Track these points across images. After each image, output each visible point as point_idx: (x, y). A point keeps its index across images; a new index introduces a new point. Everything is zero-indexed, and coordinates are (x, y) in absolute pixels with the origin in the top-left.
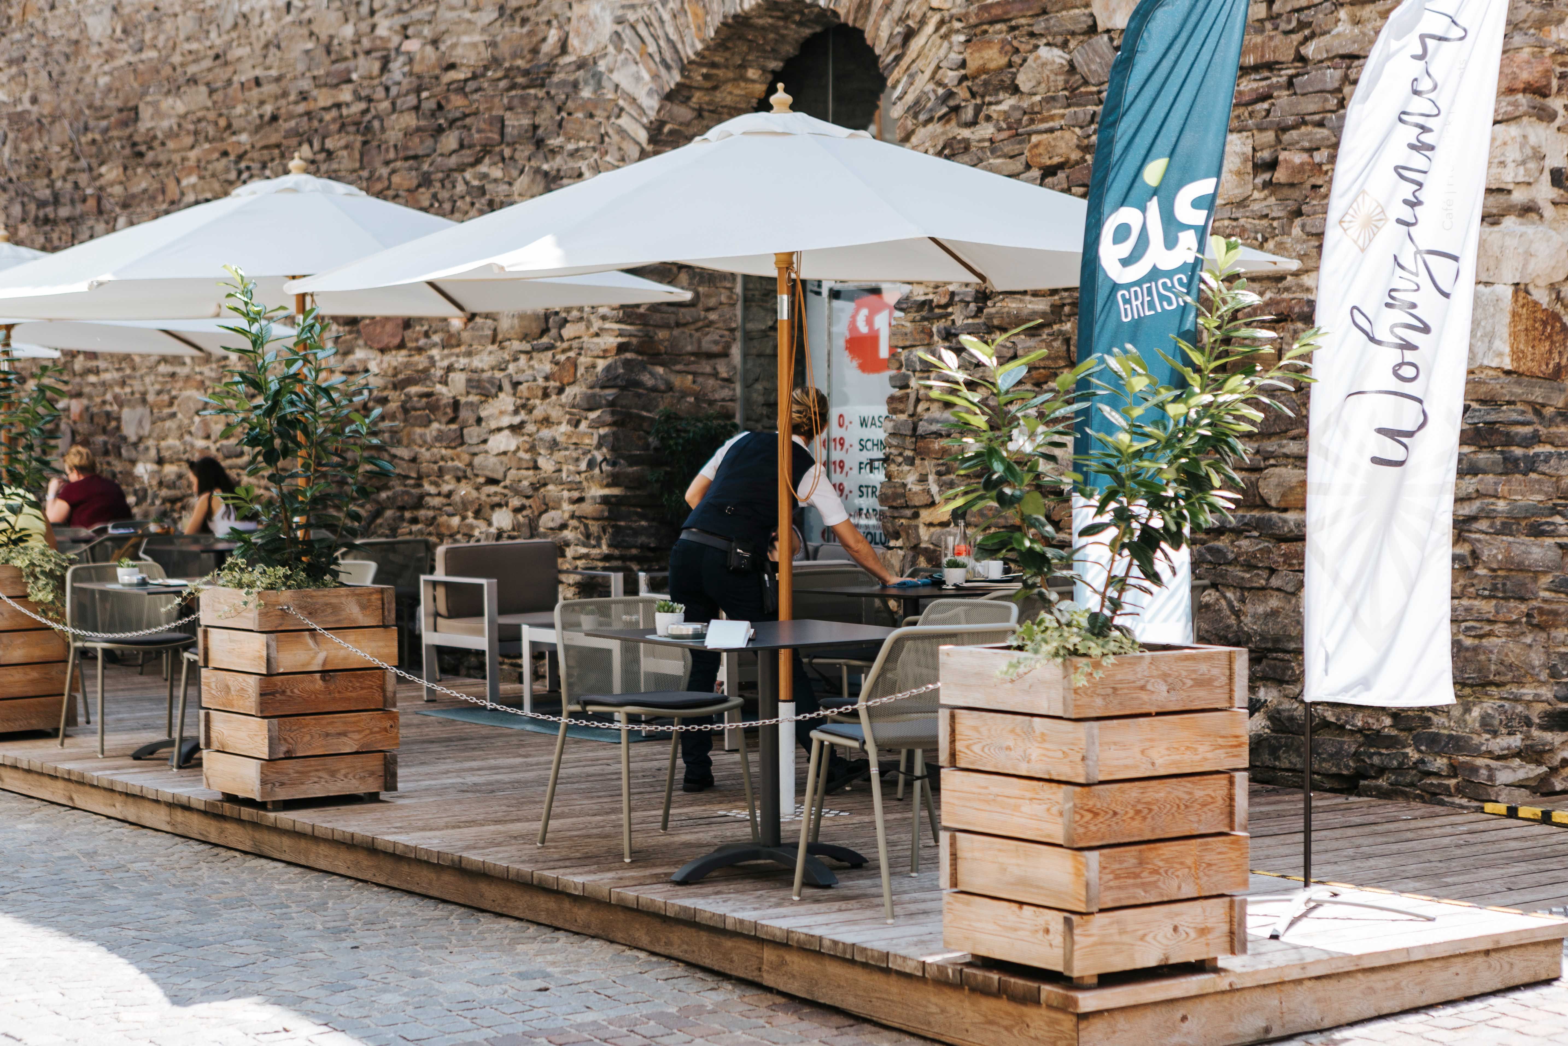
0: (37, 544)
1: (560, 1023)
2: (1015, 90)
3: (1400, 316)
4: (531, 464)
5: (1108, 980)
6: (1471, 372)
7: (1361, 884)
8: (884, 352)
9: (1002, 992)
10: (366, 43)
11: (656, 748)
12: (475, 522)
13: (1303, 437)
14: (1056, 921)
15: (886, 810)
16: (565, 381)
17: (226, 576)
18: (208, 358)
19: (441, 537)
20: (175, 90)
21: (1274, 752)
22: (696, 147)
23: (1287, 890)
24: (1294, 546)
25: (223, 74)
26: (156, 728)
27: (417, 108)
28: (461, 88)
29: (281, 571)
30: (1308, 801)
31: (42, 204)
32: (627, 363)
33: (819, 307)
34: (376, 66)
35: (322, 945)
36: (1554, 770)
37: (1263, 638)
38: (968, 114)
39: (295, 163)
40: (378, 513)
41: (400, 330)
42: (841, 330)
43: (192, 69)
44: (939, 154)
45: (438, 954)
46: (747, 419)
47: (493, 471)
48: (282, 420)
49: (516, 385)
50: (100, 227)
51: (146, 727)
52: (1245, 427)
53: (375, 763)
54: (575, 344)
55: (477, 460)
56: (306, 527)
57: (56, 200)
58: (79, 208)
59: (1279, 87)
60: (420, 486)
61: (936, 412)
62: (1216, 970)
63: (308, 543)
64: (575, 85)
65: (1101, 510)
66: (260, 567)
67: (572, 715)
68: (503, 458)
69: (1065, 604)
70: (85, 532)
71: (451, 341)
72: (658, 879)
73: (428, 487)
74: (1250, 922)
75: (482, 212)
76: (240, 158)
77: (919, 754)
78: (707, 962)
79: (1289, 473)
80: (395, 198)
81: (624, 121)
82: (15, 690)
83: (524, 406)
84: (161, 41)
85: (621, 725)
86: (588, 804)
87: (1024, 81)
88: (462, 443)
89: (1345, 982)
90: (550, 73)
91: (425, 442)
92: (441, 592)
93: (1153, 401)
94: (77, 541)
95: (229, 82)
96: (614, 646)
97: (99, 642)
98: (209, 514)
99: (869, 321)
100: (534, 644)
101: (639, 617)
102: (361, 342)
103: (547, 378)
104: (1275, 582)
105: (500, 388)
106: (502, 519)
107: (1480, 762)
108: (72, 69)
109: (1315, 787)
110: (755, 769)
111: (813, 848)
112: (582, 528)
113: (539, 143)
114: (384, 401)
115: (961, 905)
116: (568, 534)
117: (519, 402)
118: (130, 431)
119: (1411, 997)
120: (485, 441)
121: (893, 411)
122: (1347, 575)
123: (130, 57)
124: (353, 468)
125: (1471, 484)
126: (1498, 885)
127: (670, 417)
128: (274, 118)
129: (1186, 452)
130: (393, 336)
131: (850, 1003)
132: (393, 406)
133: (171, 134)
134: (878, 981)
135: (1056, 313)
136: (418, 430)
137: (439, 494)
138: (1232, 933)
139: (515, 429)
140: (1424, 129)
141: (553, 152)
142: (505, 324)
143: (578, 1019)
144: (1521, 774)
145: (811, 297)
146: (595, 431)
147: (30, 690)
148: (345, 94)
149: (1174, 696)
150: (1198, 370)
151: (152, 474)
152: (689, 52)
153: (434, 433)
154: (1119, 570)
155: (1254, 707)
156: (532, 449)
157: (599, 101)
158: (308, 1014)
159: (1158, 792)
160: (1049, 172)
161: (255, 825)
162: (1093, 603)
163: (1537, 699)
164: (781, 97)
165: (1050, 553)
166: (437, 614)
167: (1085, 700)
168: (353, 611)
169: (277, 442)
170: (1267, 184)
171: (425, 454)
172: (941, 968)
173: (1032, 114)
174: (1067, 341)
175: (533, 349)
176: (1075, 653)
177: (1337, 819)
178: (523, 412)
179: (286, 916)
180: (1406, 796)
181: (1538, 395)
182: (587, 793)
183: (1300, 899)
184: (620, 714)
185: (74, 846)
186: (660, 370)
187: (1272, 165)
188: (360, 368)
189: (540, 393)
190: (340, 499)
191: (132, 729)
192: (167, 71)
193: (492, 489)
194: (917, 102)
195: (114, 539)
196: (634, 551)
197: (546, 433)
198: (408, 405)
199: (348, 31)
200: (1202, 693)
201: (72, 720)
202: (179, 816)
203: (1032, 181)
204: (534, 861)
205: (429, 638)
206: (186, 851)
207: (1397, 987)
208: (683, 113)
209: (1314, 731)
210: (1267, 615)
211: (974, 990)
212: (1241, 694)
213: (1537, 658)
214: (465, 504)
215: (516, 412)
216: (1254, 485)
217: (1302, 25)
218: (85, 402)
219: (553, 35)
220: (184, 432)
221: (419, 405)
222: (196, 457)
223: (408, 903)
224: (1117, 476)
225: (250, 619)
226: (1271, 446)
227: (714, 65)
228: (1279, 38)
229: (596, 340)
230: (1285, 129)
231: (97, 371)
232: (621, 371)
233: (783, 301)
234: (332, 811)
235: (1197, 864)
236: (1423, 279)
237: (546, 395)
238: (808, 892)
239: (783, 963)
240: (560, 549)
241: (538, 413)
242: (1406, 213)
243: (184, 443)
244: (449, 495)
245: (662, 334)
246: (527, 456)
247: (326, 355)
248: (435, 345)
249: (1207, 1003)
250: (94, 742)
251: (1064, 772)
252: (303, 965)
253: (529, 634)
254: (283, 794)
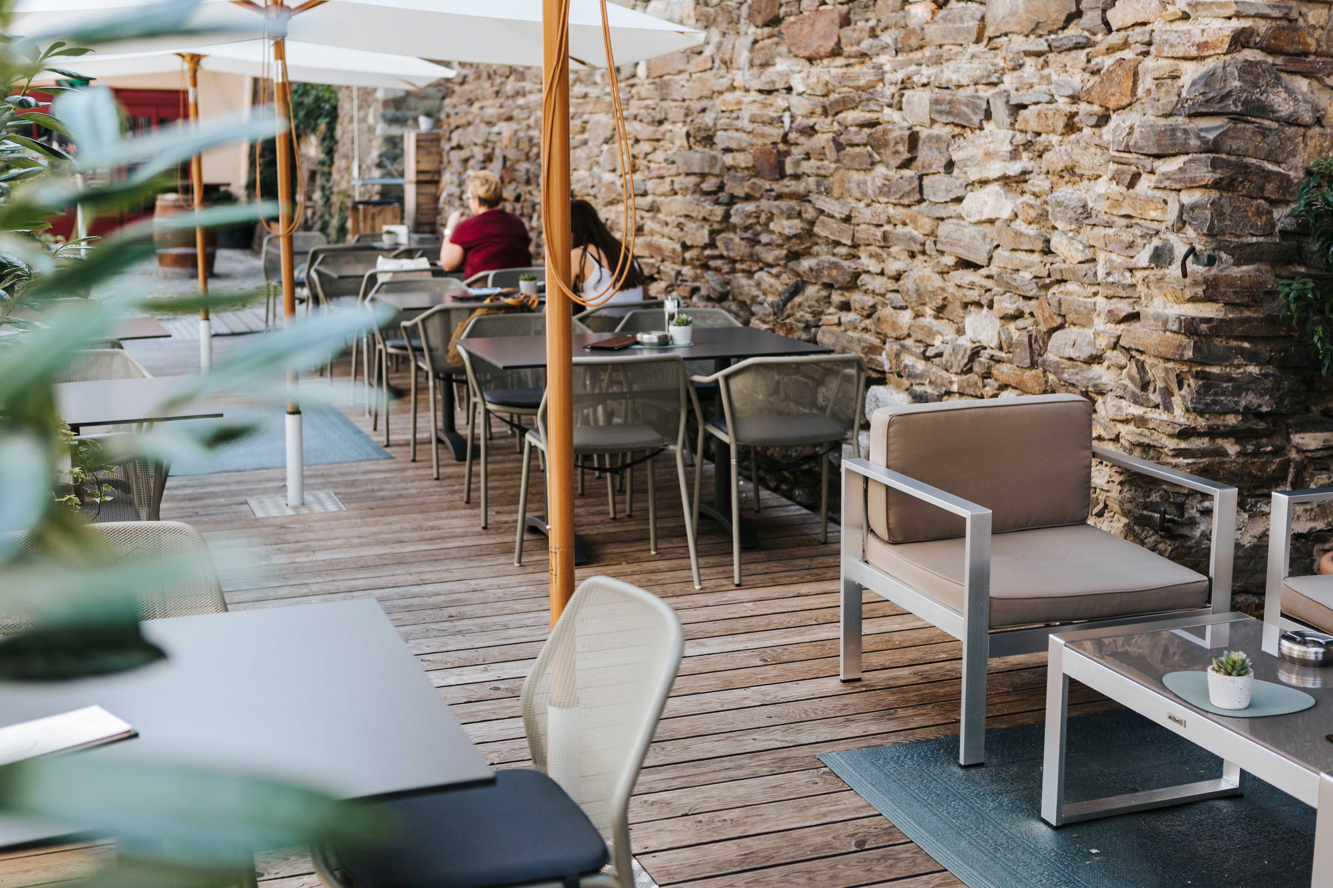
4: (1039, 245)
12: (937, 325)
16: (1112, 105)
32: (1248, 68)
40: (797, 289)
41: (836, 28)
47: (968, 249)
49: (1016, 109)
54: (1137, 35)
55: (943, 230)
60: (855, 257)
68: (987, 228)
71: (910, 42)
73: (866, 262)
83: (1028, 145)
88: (921, 201)
91: (865, 194)
102: (783, 49)
103: (1074, 99)
105: (988, 115)
106: (982, 327)
112: (1133, 368)
114: (811, 131)
116: (1104, 375)
117: (1020, 138)
120: (959, 200)
127: (1316, 174)
130: (825, 37)
132: (822, 139)
136: (856, 176)
137: (882, 273)
139: (1011, 182)
146: (1171, 197)
153: (879, 182)
156: (1041, 218)
171: (864, 213)
175: (1051, 49)
178: (1025, 155)
186: (1302, 84)
188: (780, 85)
189: (1060, 124)
193: (968, 276)
196: (1232, 420)
197: (1069, 193)
198: (842, 139)
214: (921, 297)
215: (1014, 155)
218: (514, 125)
221: (857, 140)
229: (1181, 26)
231: (524, 93)
232: (1237, 84)
237: (1071, 126)
240: (1089, 397)
241: (1055, 158)
243: (592, 176)
244: (897, 276)
246: (1031, 230)
248: (884, 48)
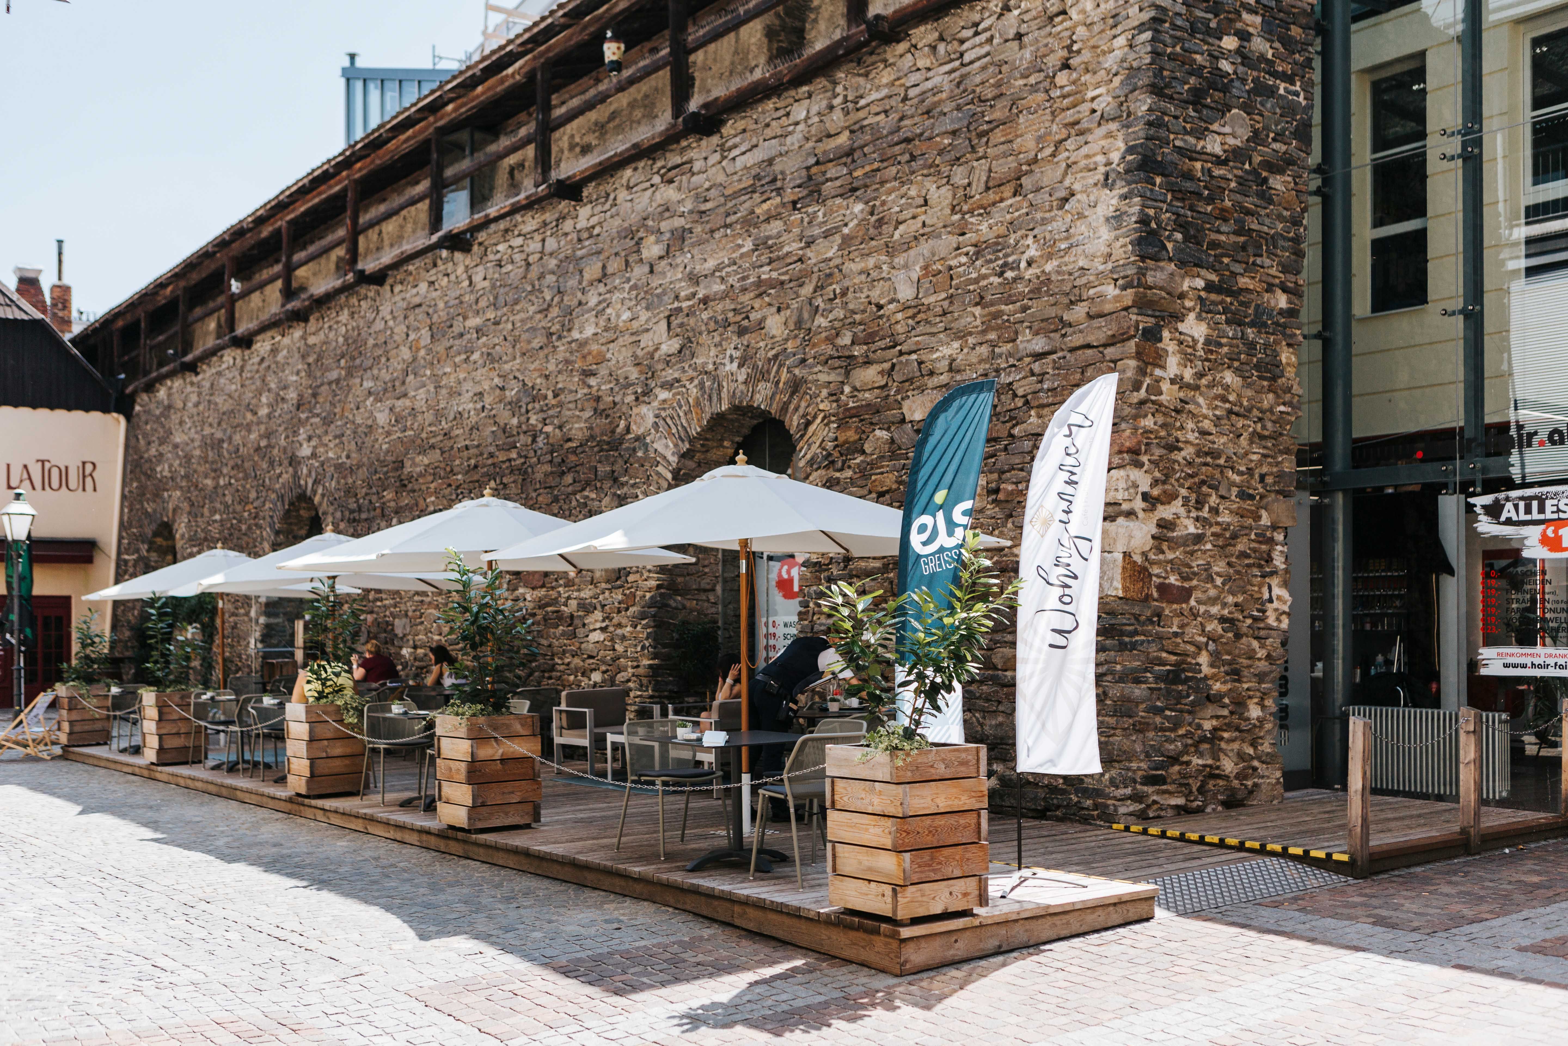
0: (349, 693)
1: (627, 946)
2: (863, 452)
3: (1062, 570)
4: (611, 648)
5: (916, 921)
6: (1101, 598)
7: (1048, 868)
8: (796, 588)
9: (859, 928)
10: (524, 427)
11: (678, 797)
12: (582, 679)
13: (1014, 632)
14: (888, 890)
15: (798, 830)
16: (629, 604)
17: (449, 709)
18: (440, 592)
19: (564, 687)
20: (423, 451)
21: (1001, 797)
22: (697, 483)
23: (1010, 872)
24: (1010, 689)
25: (449, 444)
26: (412, 790)
27: (551, 462)
28: (574, 451)
29: (479, 707)
30: (1019, 824)
31: (352, 512)
32: (661, 595)
33: (763, 564)
34: (530, 440)
35: (500, 906)
36: (1148, 806)
37: (995, 737)
38: (839, 464)
39: (487, 491)
40: (531, 674)
41: (542, 578)
42: (774, 576)
43: (432, 441)
44: (824, 486)
45: (562, 910)
46: (725, 623)
47: (591, 651)
48: (479, 627)
49: (603, 606)
50: (383, 524)
51: (407, 789)
52: (984, 629)
53: (529, 808)
54: (634, 585)
55: (583, 646)
56: (492, 683)
57: (360, 510)
58: (372, 514)
59: (1000, 450)
60: (553, 660)
61: (823, 620)
62: (973, 915)
63: (494, 692)
64: (634, 450)
65: (909, 673)
66: (468, 705)
67: (633, 782)
68: (597, 645)
69: (891, 723)
70: (374, 685)
71: (569, 584)
72: (679, 869)
73: (557, 660)
74: (990, 889)
75: (585, 517)
76: (458, 487)
77: (815, 801)
78: (705, 913)
79: (1007, 651)
80: (539, 509)
81: (660, 469)
82: (336, 771)
83: (607, 618)
84: (416, 426)
85: (659, 787)
86: (642, 828)
87: (868, 448)
88: (575, 637)
89: (1040, 921)
90: (621, 444)
91: (556, 637)
92: (564, 716)
93: (936, 616)
94: (370, 690)
95: (452, 448)
96: (656, 745)
97: (381, 744)
98: (441, 675)
99: (788, 572)
100: (613, 743)
101: (668, 728)
102: (521, 584)
103: (619, 603)
104: (1001, 708)
105: (595, 608)
106: (596, 677)
107: (1110, 802)
108: (369, 441)
109: (1023, 816)
110: (729, 809)
111: (760, 851)
112: (638, 681)
113: (615, 480)
114: (533, 615)
115: (838, 883)
116: (631, 685)
117: (605, 615)
118: (399, 632)
119: (1075, 928)
120: (587, 636)
121: (801, 619)
122: (1038, 706)
123: (399, 434)
124: (518, 652)
125: (1103, 656)
126: (1120, 868)
127: (684, 623)
128: (476, 467)
129: (953, 643)
130: (538, 581)
131: (780, 934)
132: (539, 618)
133: (421, 475)
134: (795, 921)
135: (885, 569)
136: (552, 631)
137: (563, 664)
138: (980, 895)
139: (603, 629)
140: (1073, 473)
141: (623, 485)
142: (598, 575)
143: (637, 944)
144: (1131, 809)
145: (758, 560)
146: (645, 631)
147: (344, 770)
148: (514, 455)
149: (948, 771)
150: (959, 600)
151: (411, 654)
152: (693, 432)
153: (561, 632)
154: (919, 704)
155: (990, 774)
156: (612, 640)
157: (646, 458)
158: (493, 944)
159: (940, 821)
160: (881, 495)
161: (465, 842)
162: (907, 722)
163: (1139, 769)
164: (741, 457)
165: (884, 695)
166: (562, 728)
167: (901, 773)
168: (518, 728)
169: (477, 638)
170: (994, 501)
171: (555, 643)
172: (828, 915)
173: (872, 465)
174: (891, 583)
175: (613, 588)
176: (896, 748)
177: (1035, 833)
178: (607, 621)
179: (481, 891)
180: (1071, 820)
181: (1137, 610)
182: (641, 823)
183: (1016, 877)
184: (658, 781)
185: (368, 854)
186: (679, 598)
187: (997, 491)
188: (521, 598)
189: (616, 611)
190: (511, 667)
191: (399, 791)
192: (419, 441)
193: (591, 661)
194: (812, 459)
195: (390, 689)
196: (666, 694)
197: (619, 632)
198: (547, 617)
199: (515, 421)
200: (963, 769)
201: (367, 786)
202: (424, 837)
203: (872, 500)
204: (612, 859)
205: (558, 740)
206: (427, 856)
207: (1068, 923)
208: (691, 464)
209: (1022, 786)
210: (997, 726)
211: (845, 927)
212: (983, 768)
213: (1138, 748)
214: (577, 669)
215: (604, 621)
216: (990, 657)
217: (1012, 418)
218: (375, 616)
219: (622, 424)
220: (428, 631)
221: (552, 617)
222: (434, 645)
223: (546, 883)
224: (917, 655)
225: (463, 732)
226: (998, 637)
227: (706, 439)
228: (1000, 425)
229: (645, 583)
230: (1003, 472)
231: (381, 600)
232: (659, 599)
233: (743, 563)
234: (506, 833)
235: (962, 859)
236: (1074, 551)
237: (619, 612)
238: (758, 874)
239: (745, 913)
240: (627, 692)
241: (615, 621)
242: (1064, 517)
243: (428, 638)
244: (568, 664)
245: (680, 580)
246: (609, 644)
247: (502, 592)
248: (561, 586)
249: (968, 933)
250: (379, 797)
251: (891, 811)
252: (489, 917)
253: (610, 738)
254: (480, 825)
